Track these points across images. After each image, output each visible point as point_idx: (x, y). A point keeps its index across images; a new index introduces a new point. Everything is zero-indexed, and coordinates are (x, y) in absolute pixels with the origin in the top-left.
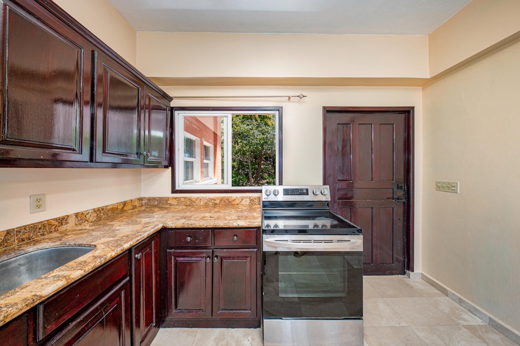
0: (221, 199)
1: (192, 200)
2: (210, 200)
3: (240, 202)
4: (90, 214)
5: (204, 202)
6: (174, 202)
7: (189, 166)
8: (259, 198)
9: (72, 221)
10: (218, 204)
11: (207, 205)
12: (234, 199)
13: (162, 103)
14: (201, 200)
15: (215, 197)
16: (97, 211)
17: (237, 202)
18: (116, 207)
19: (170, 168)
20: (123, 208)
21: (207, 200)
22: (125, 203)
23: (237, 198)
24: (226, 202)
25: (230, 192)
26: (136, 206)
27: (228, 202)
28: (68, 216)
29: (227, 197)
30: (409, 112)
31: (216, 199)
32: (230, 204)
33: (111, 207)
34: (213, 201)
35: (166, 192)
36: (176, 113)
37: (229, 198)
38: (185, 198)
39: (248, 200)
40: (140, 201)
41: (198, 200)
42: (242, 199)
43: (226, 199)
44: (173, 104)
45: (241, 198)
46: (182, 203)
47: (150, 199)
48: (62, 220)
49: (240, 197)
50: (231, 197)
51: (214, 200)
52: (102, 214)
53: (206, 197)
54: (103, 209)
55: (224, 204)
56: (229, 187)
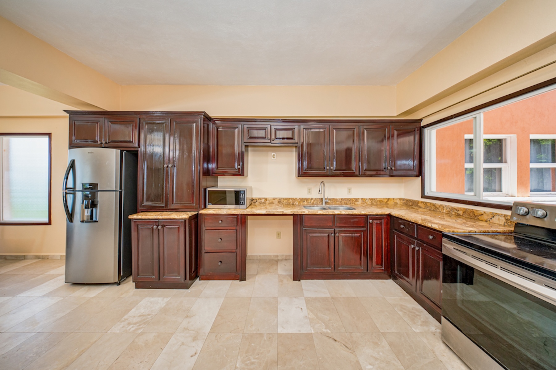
0: (465, 211)
1: (436, 206)
2: (452, 209)
3: (490, 219)
4: (368, 200)
5: (447, 211)
6: (423, 206)
9: (360, 202)
10: (461, 215)
11: (449, 214)
12: (481, 214)
14: (444, 207)
15: (458, 207)
16: (371, 199)
17: (485, 217)
18: (382, 200)
19: (420, 177)
20: (387, 202)
21: (449, 208)
22: (388, 199)
23: (485, 213)
24: (471, 215)
25: (476, 204)
26: (397, 203)
27: (473, 216)
28: (359, 199)
29: (472, 210)
31: (459, 210)
32: (476, 218)
33: (379, 199)
34: (456, 212)
35: (417, 196)
37: (474, 211)
38: (431, 203)
40: (401, 201)
41: (441, 207)
42: (493, 215)
43: (471, 212)
44: (422, 123)
45: (491, 214)
46: (428, 207)
48: (357, 200)
49: (491, 212)
50: (478, 210)
51: (456, 210)
52: (374, 202)
53: (448, 206)
54: (374, 199)
55: (468, 217)
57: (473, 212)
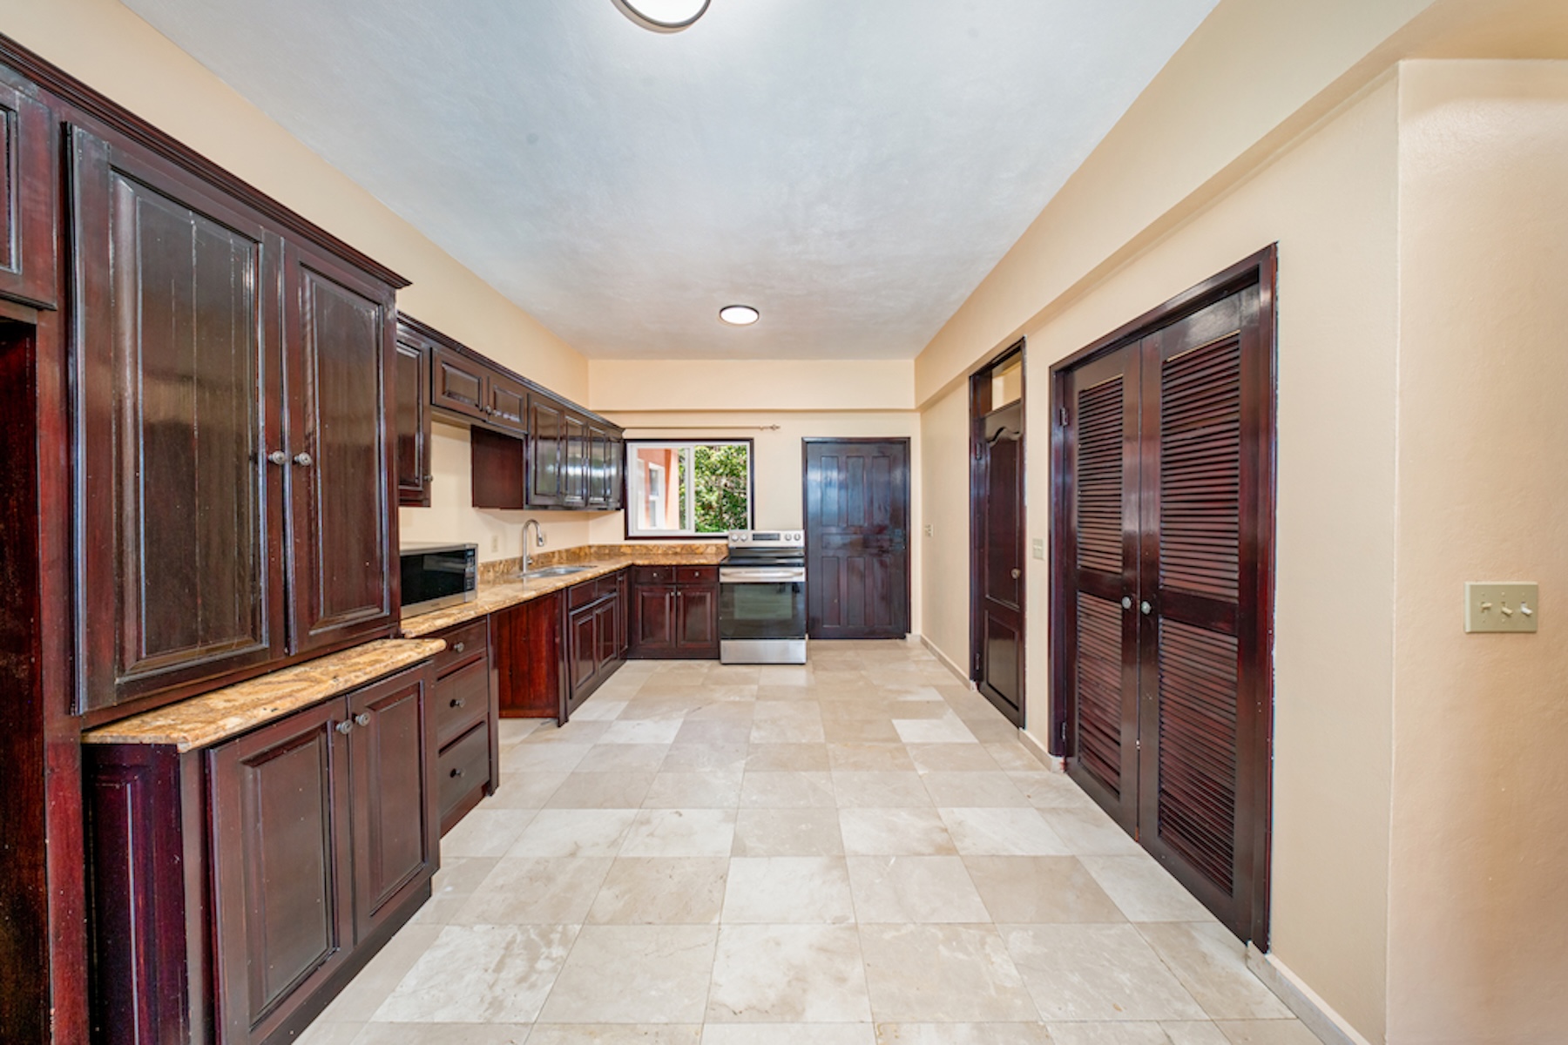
0: (682, 547)
1: (649, 545)
2: (669, 548)
3: (705, 551)
5: (663, 551)
6: (628, 551)
7: (650, 506)
8: (727, 545)
10: (679, 553)
11: (666, 554)
12: (697, 547)
13: (612, 434)
14: (659, 548)
15: (675, 545)
17: (701, 550)
19: (623, 511)
21: (666, 548)
23: (701, 546)
27: (691, 550)
29: (689, 544)
30: (905, 442)
31: (677, 547)
32: (693, 552)
34: (674, 550)
35: (619, 540)
36: (629, 445)
37: (692, 545)
38: (639, 546)
39: (714, 548)
40: (590, 548)
41: (656, 548)
43: (688, 547)
44: (626, 435)
45: (706, 546)
46: (636, 548)
47: (600, 547)
49: (705, 544)
50: (695, 544)
53: (664, 544)
55: (686, 553)
56: (692, 533)
57: (690, 546)
